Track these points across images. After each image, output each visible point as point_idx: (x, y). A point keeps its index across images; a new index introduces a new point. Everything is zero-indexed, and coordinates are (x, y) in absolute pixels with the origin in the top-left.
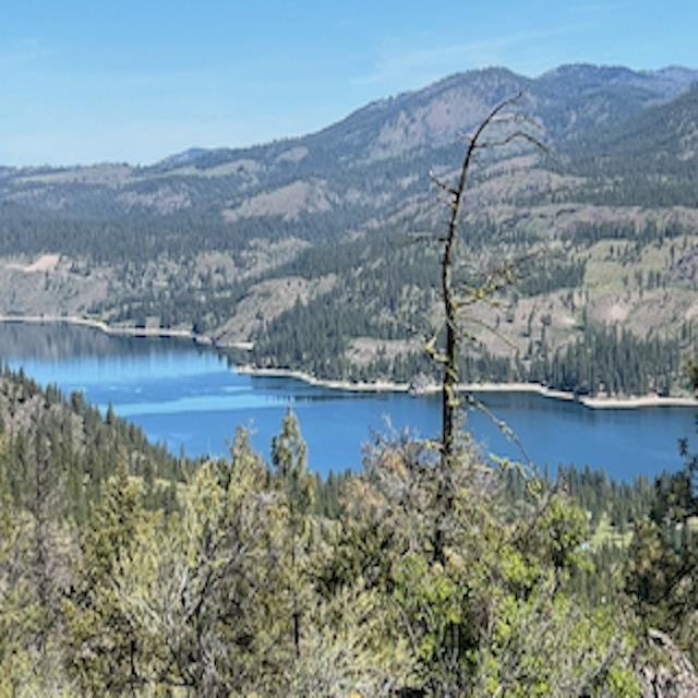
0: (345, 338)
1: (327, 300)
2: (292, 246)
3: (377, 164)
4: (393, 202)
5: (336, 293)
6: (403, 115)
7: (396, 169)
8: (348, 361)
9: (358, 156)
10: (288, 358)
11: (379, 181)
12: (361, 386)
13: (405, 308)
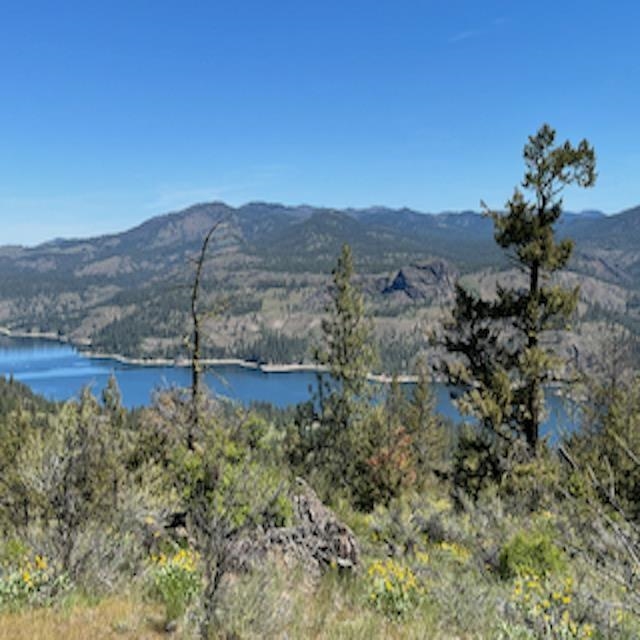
0: (141, 337)
1: (131, 318)
2: (112, 290)
3: (157, 249)
4: (165, 268)
5: (136, 314)
6: (170, 225)
7: (167, 251)
8: (142, 350)
9: (147, 243)
10: (110, 348)
11: (158, 257)
12: (149, 362)
13: (172, 321)
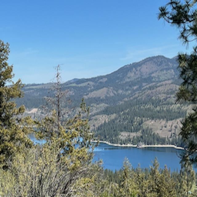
0: (118, 132)
1: (113, 121)
2: (103, 106)
3: (126, 83)
4: (131, 93)
5: (116, 119)
6: (134, 69)
7: (132, 84)
8: (119, 138)
9: (121, 80)
10: (102, 138)
11: (127, 87)
12: (123, 145)
13: (136, 123)
